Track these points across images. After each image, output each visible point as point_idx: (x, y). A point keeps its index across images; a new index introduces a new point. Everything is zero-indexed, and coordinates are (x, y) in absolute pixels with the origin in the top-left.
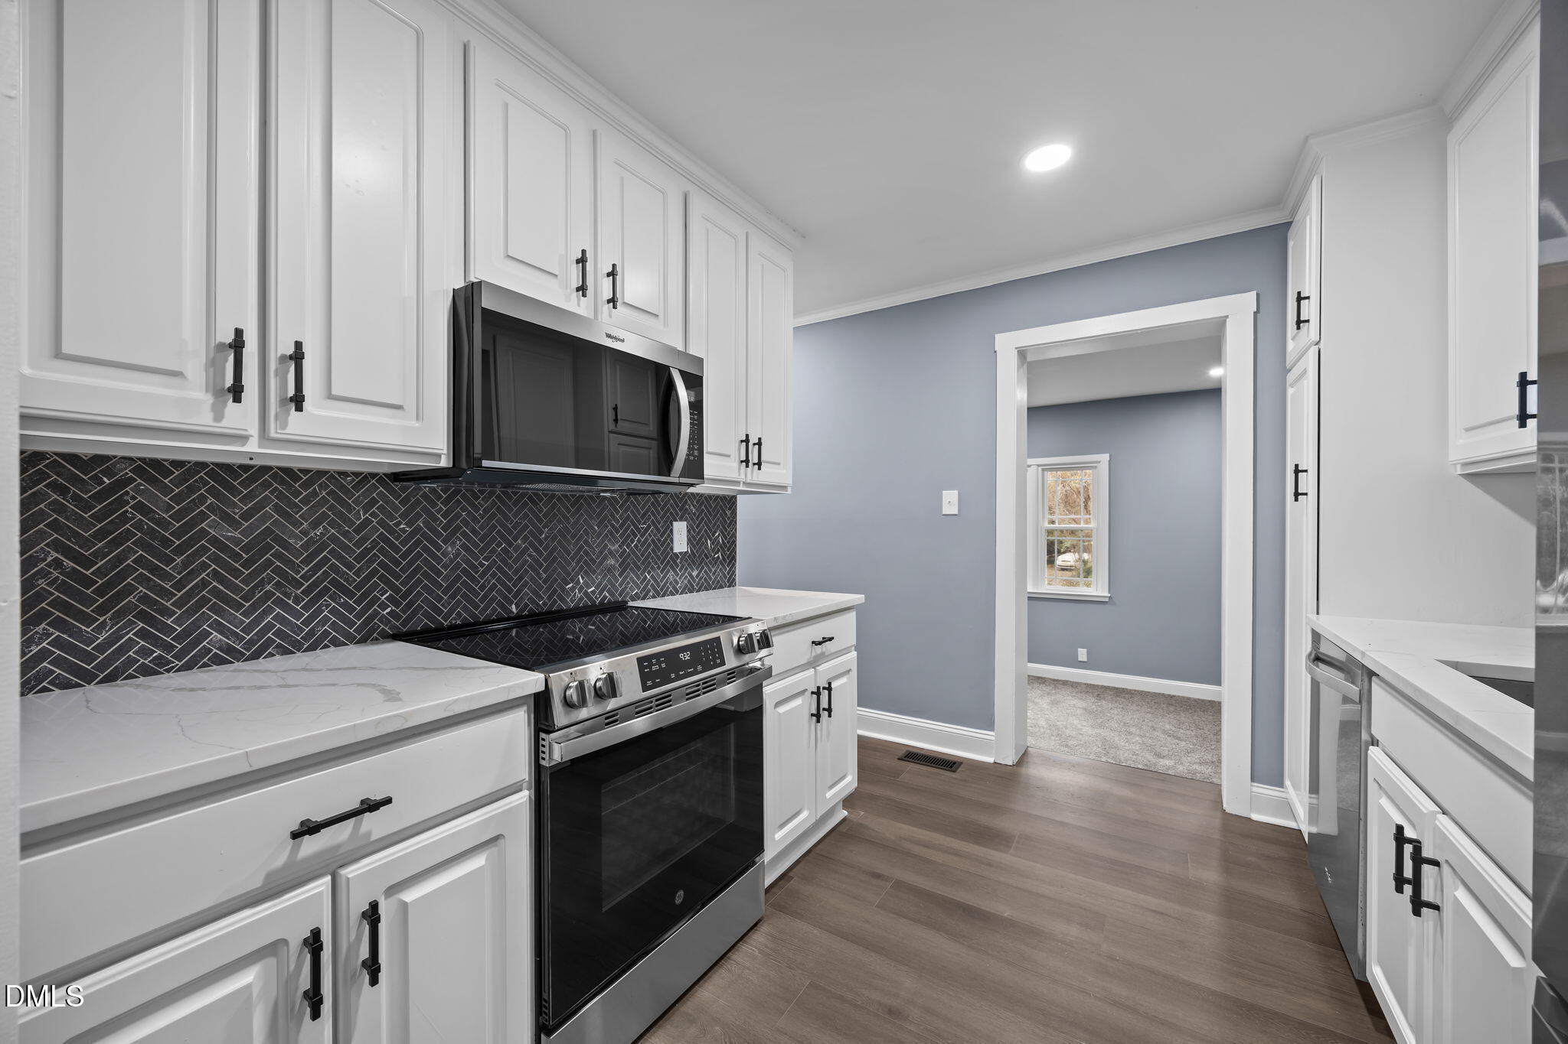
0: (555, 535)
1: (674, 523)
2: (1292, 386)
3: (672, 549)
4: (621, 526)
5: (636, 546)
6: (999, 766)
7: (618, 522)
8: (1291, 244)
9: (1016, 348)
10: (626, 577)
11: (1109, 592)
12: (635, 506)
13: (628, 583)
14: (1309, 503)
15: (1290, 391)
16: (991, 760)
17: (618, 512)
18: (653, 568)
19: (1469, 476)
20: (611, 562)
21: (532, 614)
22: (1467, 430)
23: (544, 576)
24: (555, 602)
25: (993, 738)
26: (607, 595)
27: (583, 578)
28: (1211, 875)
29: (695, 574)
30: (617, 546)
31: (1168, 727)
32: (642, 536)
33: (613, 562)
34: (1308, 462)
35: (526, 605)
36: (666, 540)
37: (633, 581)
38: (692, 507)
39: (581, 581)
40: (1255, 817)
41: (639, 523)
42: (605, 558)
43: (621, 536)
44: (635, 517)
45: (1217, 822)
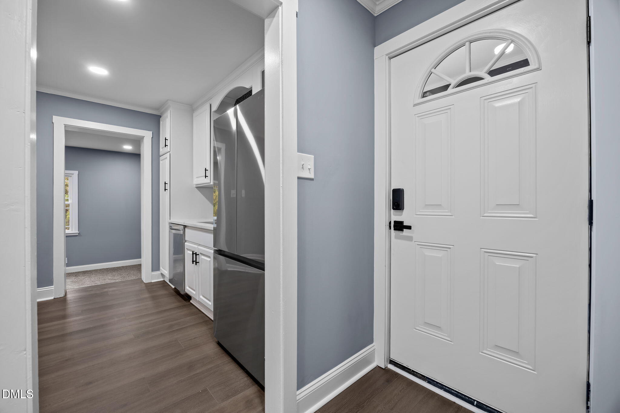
2: (161, 160)
6: (58, 299)
8: (161, 123)
9: (64, 124)
11: (78, 231)
14: (168, 191)
15: (161, 162)
16: (52, 298)
19: (197, 187)
22: (197, 178)
25: (53, 288)
28: (147, 295)
31: (110, 278)
34: (168, 182)
40: (153, 281)
45: (144, 286)
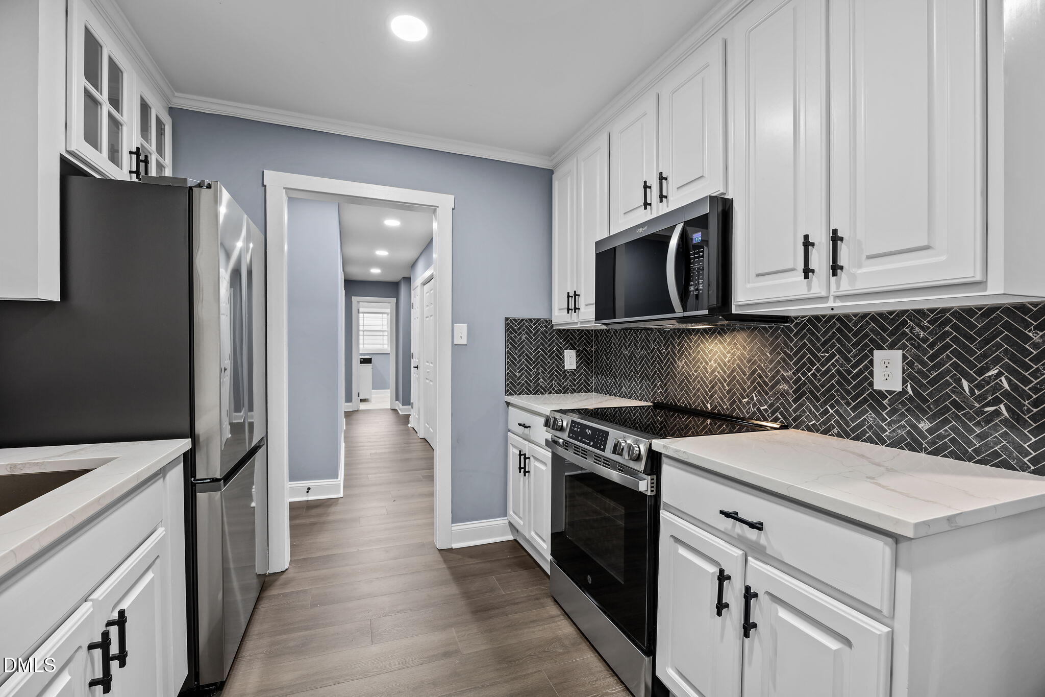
0: (735, 360)
1: (876, 352)
3: (871, 384)
4: (795, 354)
5: (813, 375)
7: (792, 349)
10: (801, 405)
12: (813, 334)
13: (804, 411)
17: (792, 341)
18: (837, 402)
20: (784, 387)
21: (719, 414)
23: (727, 388)
24: (734, 410)
26: (780, 416)
27: (756, 396)
29: (924, 426)
30: (790, 373)
32: (823, 365)
33: (786, 388)
35: (716, 407)
36: (861, 372)
37: (810, 411)
38: (917, 330)
39: (755, 399)
41: (819, 351)
42: (778, 382)
43: (796, 364)
44: (814, 345)
